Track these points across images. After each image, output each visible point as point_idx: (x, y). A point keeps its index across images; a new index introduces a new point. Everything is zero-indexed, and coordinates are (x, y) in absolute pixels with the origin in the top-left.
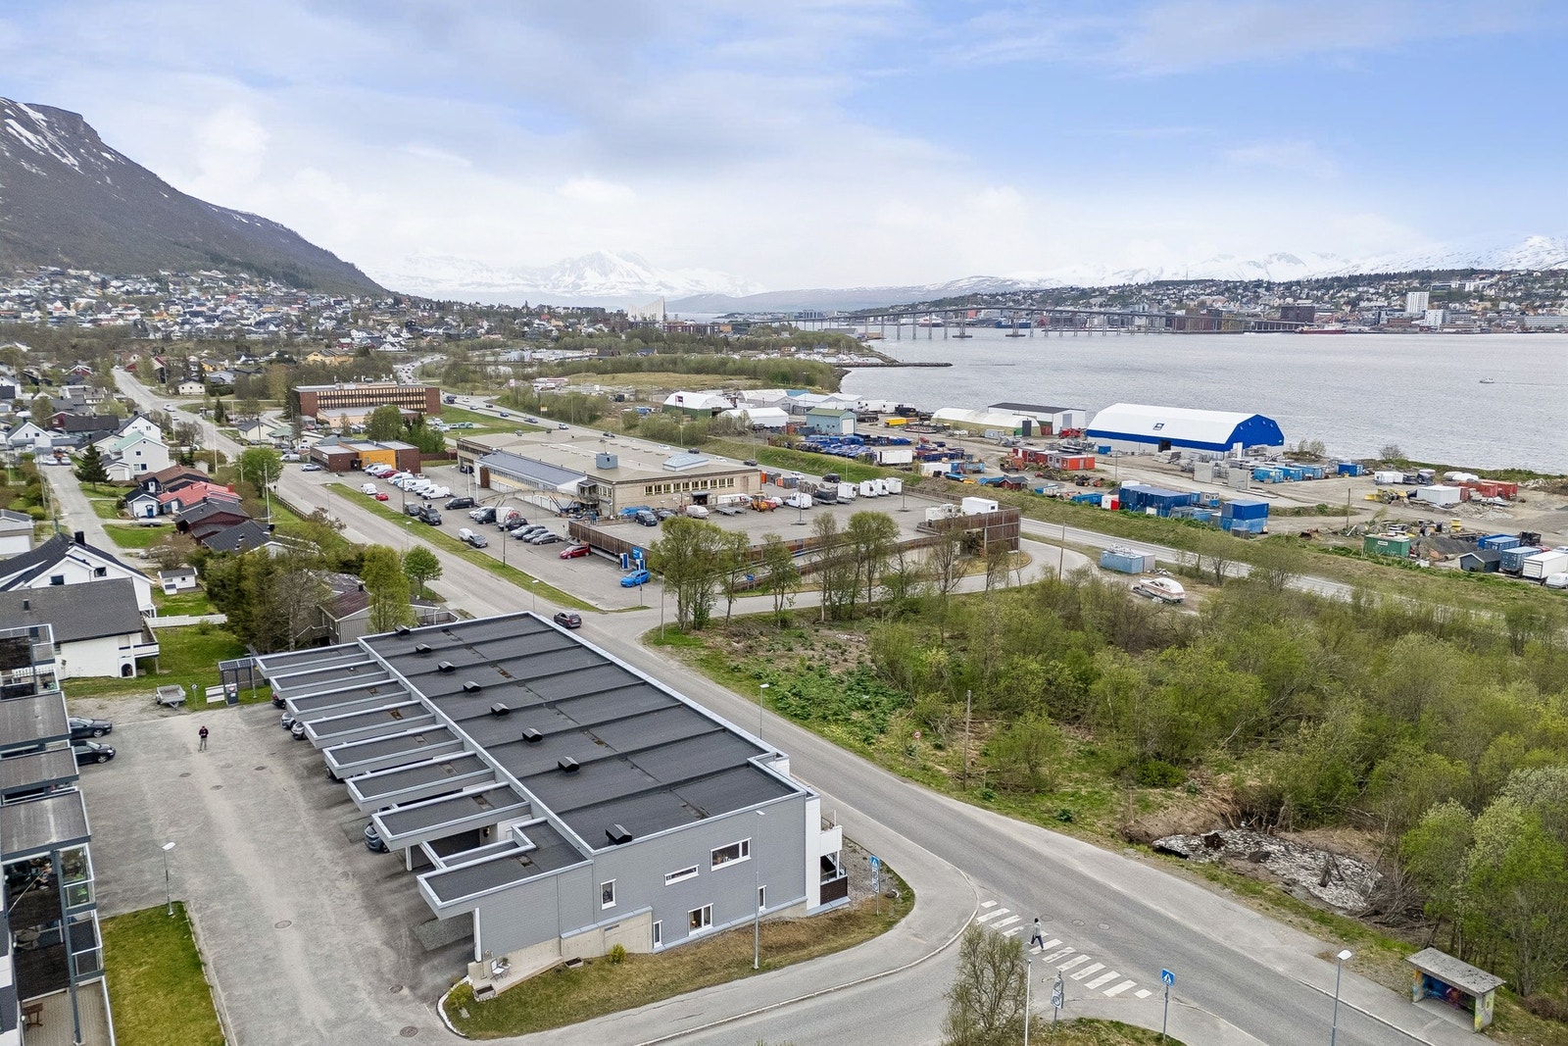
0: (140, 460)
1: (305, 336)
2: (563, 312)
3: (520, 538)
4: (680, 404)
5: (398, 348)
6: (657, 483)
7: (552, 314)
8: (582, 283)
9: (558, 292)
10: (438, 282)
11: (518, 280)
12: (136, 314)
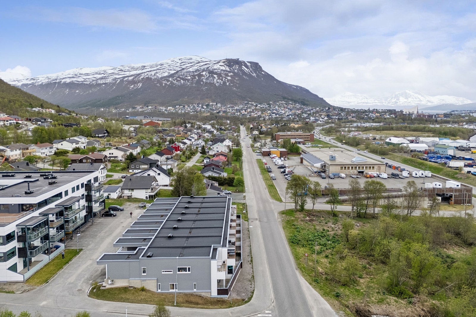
0: (217, 150)
1: (298, 119)
2: (381, 111)
3: (286, 178)
4: (390, 141)
5: (322, 122)
6: (345, 166)
7: (377, 111)
8: (398, 101)
9: (389, 105)
10: (351, 102)
11: (376, 101)
12: (260, 113)
